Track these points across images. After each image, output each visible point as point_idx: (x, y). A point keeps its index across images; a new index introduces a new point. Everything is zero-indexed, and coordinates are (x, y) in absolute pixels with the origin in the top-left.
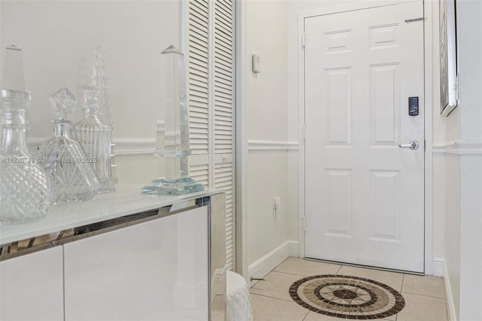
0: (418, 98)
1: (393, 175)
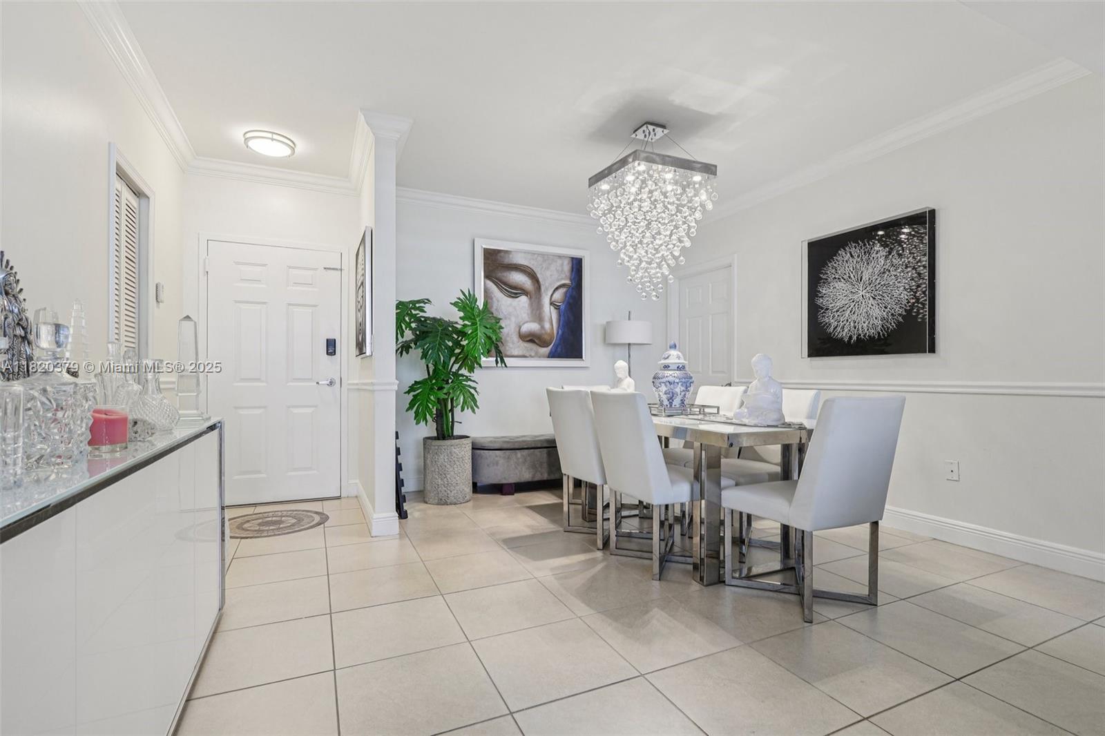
0: (335, 340)
1: (309, 410)
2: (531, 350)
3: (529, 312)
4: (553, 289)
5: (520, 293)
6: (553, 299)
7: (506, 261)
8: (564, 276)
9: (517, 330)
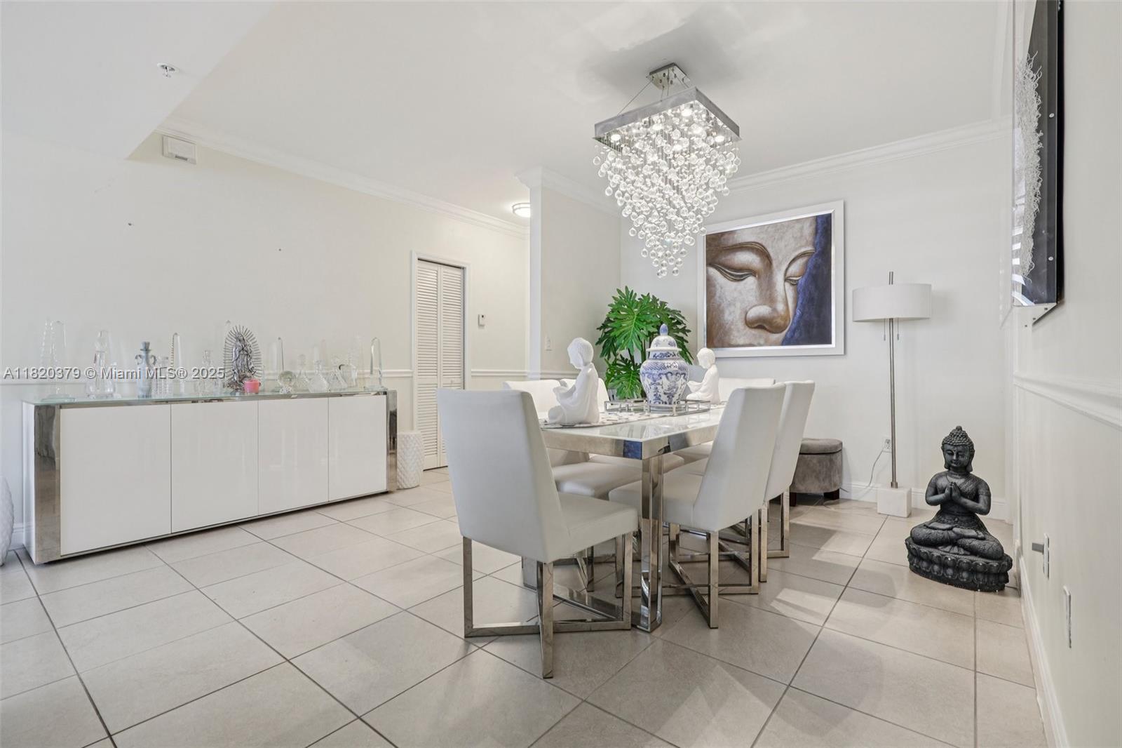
2: (760, 337)
3: (758, 294)
4: (788, 263)
5: (745, 275)
6: (788, 274)
7: (731, 242)
8: (803, 242)
9: (743, 316)
